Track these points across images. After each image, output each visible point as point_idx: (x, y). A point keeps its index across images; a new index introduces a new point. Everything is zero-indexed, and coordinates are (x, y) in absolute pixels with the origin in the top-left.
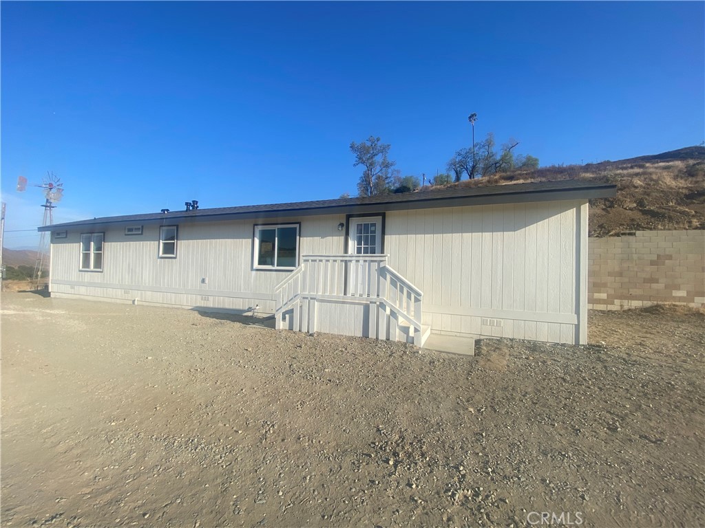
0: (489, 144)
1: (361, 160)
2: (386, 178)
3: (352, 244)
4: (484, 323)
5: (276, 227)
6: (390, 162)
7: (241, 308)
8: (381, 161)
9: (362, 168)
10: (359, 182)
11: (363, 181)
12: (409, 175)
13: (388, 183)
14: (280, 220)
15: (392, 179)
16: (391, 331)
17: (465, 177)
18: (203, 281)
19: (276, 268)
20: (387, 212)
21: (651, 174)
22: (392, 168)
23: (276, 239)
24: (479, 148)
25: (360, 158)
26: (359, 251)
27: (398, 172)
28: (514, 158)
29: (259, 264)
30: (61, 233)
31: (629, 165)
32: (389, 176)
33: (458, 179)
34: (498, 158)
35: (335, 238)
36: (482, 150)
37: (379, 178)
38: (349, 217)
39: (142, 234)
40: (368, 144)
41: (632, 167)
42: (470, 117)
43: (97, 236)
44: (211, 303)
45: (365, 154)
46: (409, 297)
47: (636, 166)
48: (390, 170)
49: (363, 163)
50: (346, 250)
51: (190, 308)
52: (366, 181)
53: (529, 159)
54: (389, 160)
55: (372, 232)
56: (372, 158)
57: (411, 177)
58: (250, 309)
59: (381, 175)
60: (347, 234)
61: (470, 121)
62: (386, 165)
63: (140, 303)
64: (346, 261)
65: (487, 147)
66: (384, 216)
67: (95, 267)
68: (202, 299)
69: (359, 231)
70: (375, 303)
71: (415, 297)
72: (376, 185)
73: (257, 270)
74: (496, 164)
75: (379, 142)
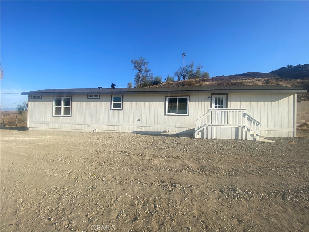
0: (192, 66)
1: (136, 68)
2: (147, 77)
3: (213, 105)
4: (265, 132)
5: (177, 98)
6: (149, 70)
7: (159, 131)
8: (145, 69)
9: (136, 71)
10: (135, 77)
11: (136, 77)
12: (157, 76)
13: (147, 79)
14: (179, 95)
15: (149, 77)
16: (247, 136)
17: (182, 79)
18: (139, 120)
19: (177, 114)
20: (229, 93)
21: (255, 82)
22: (150, 72)
23: (177, 102)
24: (188, 68)
25: (135, 67)
26: (216, 107)
27: (152, 74)
28: (201, 73)
29: (168, 113)
30: (36, 96)
31: (245, 79)
32: (148, 76)
33: (179, 79)
34: (195, 72)
35: (206, 103)
36: (189, 68)
37: (144, 76)
38: (212, 94)
39: (99, 98)
40: (140, 61)
41: (246, 79)
42: (183, 55)
43: (64, 99)
44: (143, 130)
45: (138, 65)
46: (254, 123)
47: (248, 79)
48: (148, 73)
49: (137, 69)
50: (211, 107)
51: (131, 132)
52: (138, 77)
53: (206, 73)
54: (148, 69)
55: (221, 100)
56: (141, 67)
57: (158, 77)
58: (164, 132)
59: (144, 75)
60: (211, 101)
61: (183, 56)
62: (147, 71)
63: (98, 131)
64: (211, 111)
65: (191, 67)
66: (227, 94)
67: (64, 114)
68: (138, 128)
69: (216, 100)
70: (241, 126)
71: (257, 124)
72: (143, 79)
73: (167, 115)
74: (194, 74)
75: (144, 61)
